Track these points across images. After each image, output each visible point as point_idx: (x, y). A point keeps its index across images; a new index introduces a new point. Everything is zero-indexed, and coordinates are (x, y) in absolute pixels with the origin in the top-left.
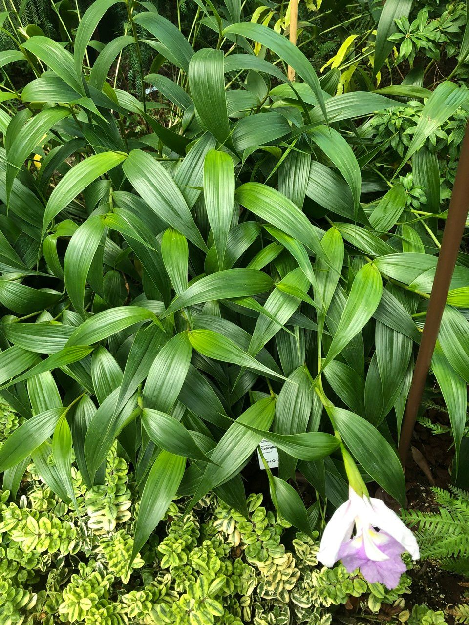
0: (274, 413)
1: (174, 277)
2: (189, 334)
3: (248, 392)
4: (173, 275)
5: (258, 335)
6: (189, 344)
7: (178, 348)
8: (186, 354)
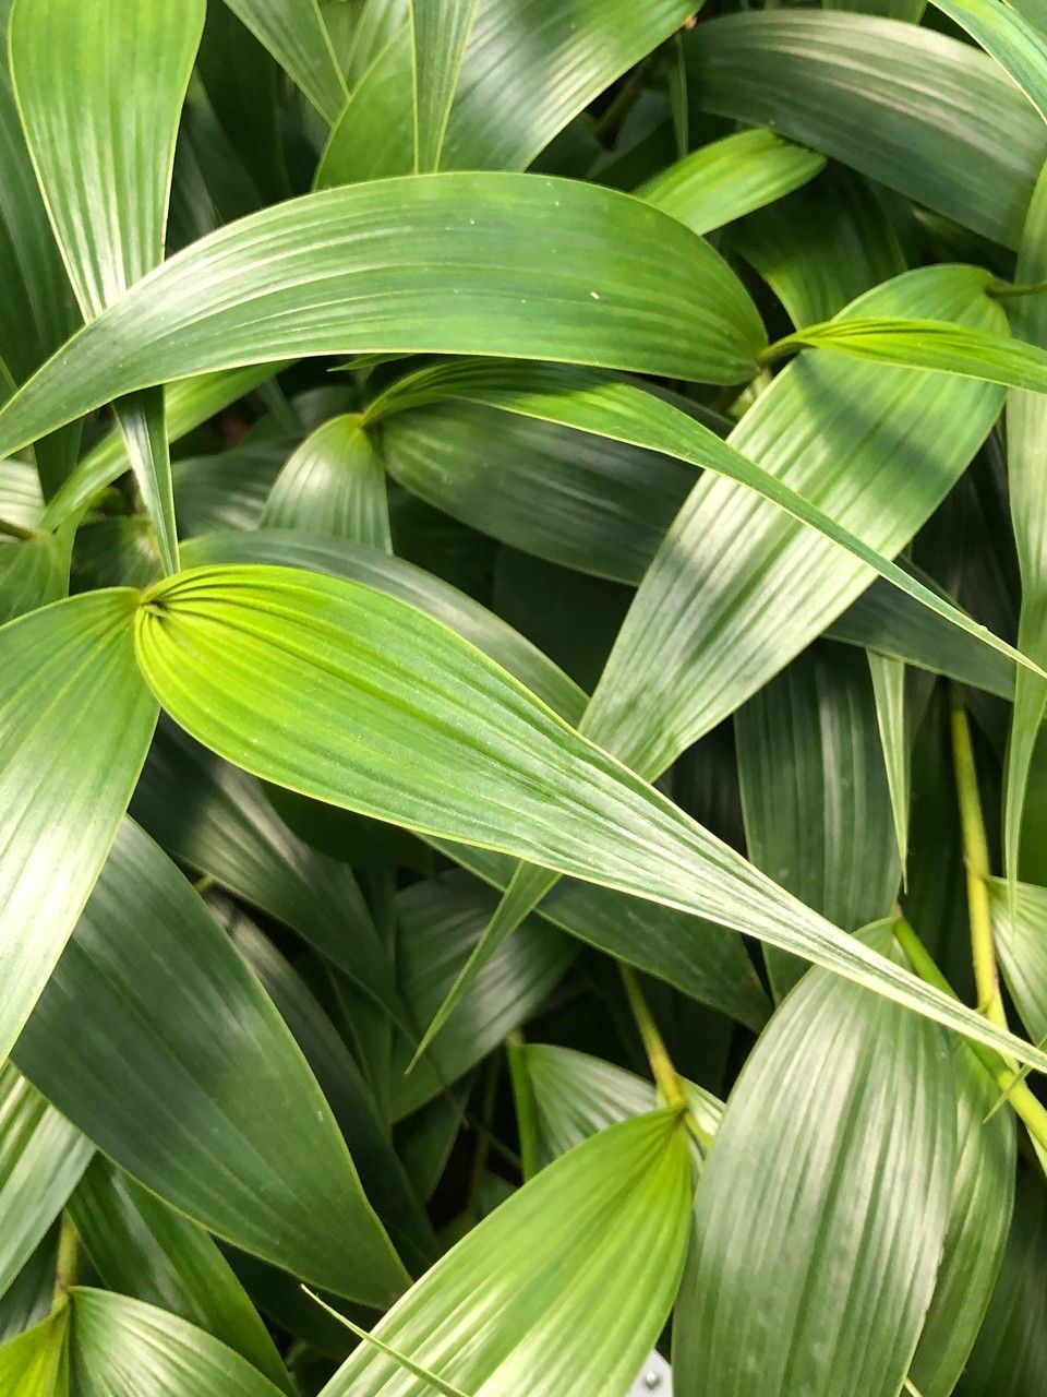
0: (686, 1218)
1: (70, 179)
2: (140, 614)
3: (501, 1050)
4: (66, 163)
5: (633, 686)
6: (132, 683)
7: (41, 700)
8: (98, 756)
